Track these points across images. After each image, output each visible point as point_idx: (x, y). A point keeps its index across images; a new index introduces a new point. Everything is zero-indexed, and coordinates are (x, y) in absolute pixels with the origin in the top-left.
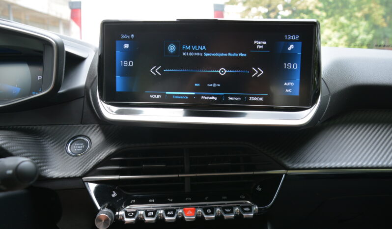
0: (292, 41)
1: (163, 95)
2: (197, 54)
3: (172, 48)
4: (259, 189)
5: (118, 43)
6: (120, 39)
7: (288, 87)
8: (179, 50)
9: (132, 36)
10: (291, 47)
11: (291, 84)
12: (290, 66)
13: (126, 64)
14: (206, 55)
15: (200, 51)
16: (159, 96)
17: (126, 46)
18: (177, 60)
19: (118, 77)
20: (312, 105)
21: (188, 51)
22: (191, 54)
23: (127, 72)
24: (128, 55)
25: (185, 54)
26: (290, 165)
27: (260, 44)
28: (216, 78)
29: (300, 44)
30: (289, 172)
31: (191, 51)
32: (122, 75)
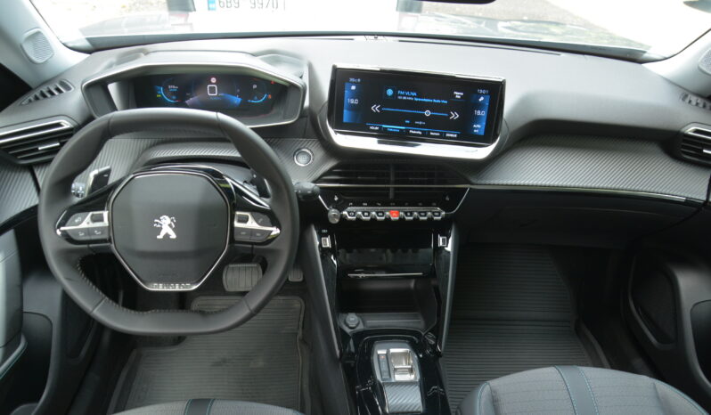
0: (482, 95)
1: (380, 127)
2: (410, 98)
3: (390, 92)
4: (447, 199)
5: (347, 84)
6: (348, 81)
7: (476, 129)
8: (395, 94)
9: (359, 80)
10: (481, 99)
11: (479, 126)
12: (479, 113)
13: (352, 101)
14: (416, 99)
15: (411, 96)
16: (377, 128)
17: (353, 88)
18: (393, 101)
19: (345, 111)
20: (492, 143)
21: (403, 96)
22: (404, 98)
23: (352, 107)
24: (355, 95)
25: (400, 98)
26: (474, 181)
27: (458, 95)
28: (423, 118)
29: (489, 97)
30: (473, 187)
31: (405, 95)
32: (349, 109)
